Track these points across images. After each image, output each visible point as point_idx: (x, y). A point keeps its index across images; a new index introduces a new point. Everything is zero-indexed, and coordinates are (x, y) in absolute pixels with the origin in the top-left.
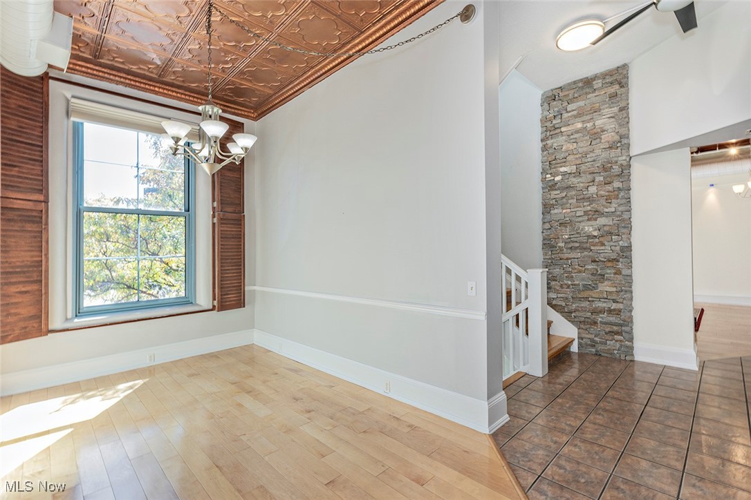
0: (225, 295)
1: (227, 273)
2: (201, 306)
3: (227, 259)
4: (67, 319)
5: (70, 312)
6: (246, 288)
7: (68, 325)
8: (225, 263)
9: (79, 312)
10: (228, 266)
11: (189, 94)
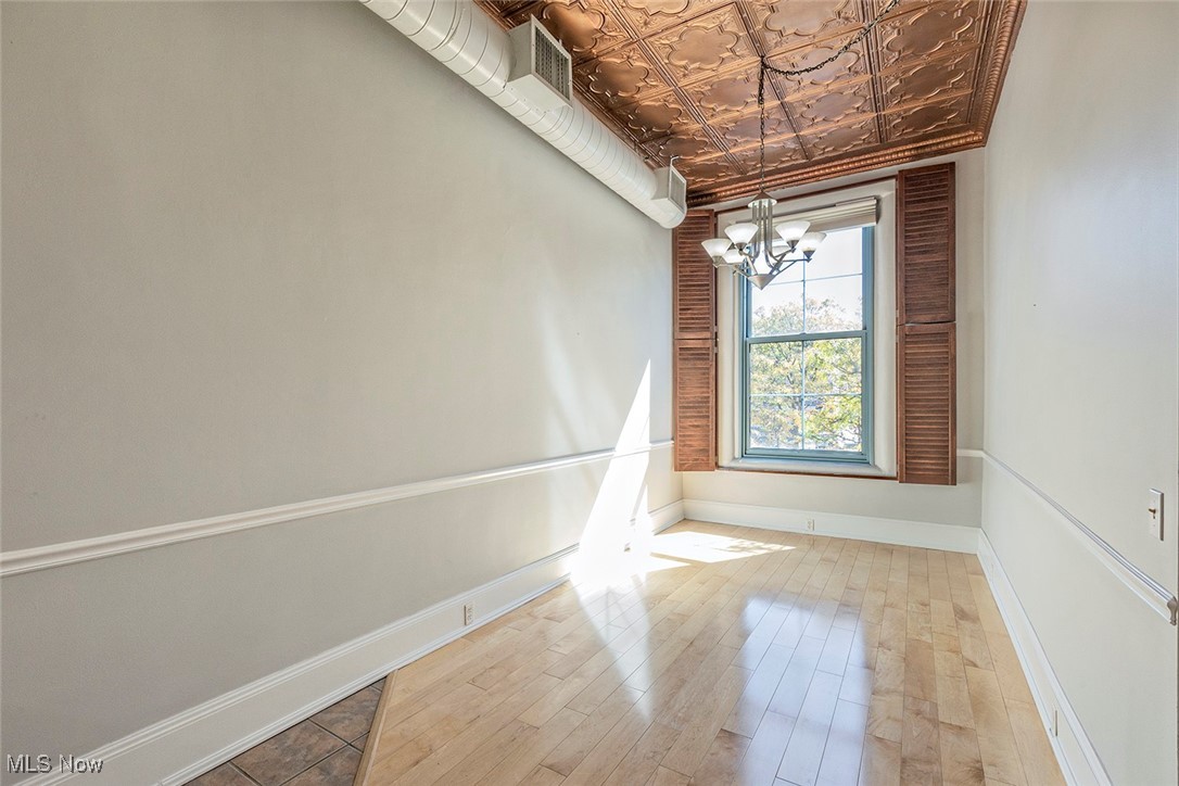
0: (914, 458)
1: (919, 424)
2: (879, 469)
3: (918, 400)
4: (734, 458)
5: (738, 454)
6: (960, 453)
7: (733, 464)
8: (913, 406)
9: (744, 454)
10: (920, 412)
11: (857, 159)
